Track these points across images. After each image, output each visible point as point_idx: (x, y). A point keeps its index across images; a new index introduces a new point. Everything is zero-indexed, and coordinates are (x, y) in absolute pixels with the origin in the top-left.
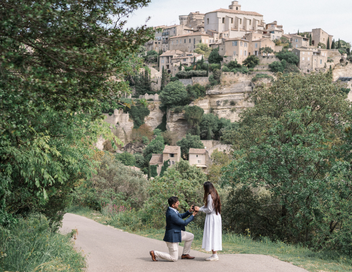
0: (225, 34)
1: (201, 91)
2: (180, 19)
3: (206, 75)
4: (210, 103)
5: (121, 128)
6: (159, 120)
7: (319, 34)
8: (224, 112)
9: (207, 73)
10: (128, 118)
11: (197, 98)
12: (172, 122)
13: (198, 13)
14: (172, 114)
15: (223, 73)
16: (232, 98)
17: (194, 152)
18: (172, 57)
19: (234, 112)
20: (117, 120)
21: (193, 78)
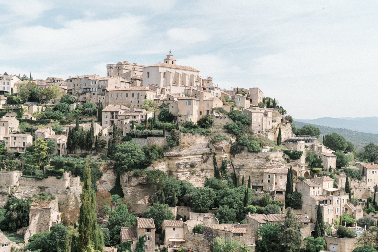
0: (167, 89)
1: (160, 153)
2: (107, 68)
3: (163, 136)
4: (168, 165)
5: (72, 194)
6: (112, 182)
7: (257, 93)
8: (185, 175)
9: (164, 133)
10: (79, 182)
11: (156, 160)
12: (130, 186)
13: (126, 63)
14: (130, 178)
15: (182, 134)
16: (192, 161)
17: (171, 226)
18: (117, 112)
19: (194, 175)
20: (67, 184)
21: (148, 138)
